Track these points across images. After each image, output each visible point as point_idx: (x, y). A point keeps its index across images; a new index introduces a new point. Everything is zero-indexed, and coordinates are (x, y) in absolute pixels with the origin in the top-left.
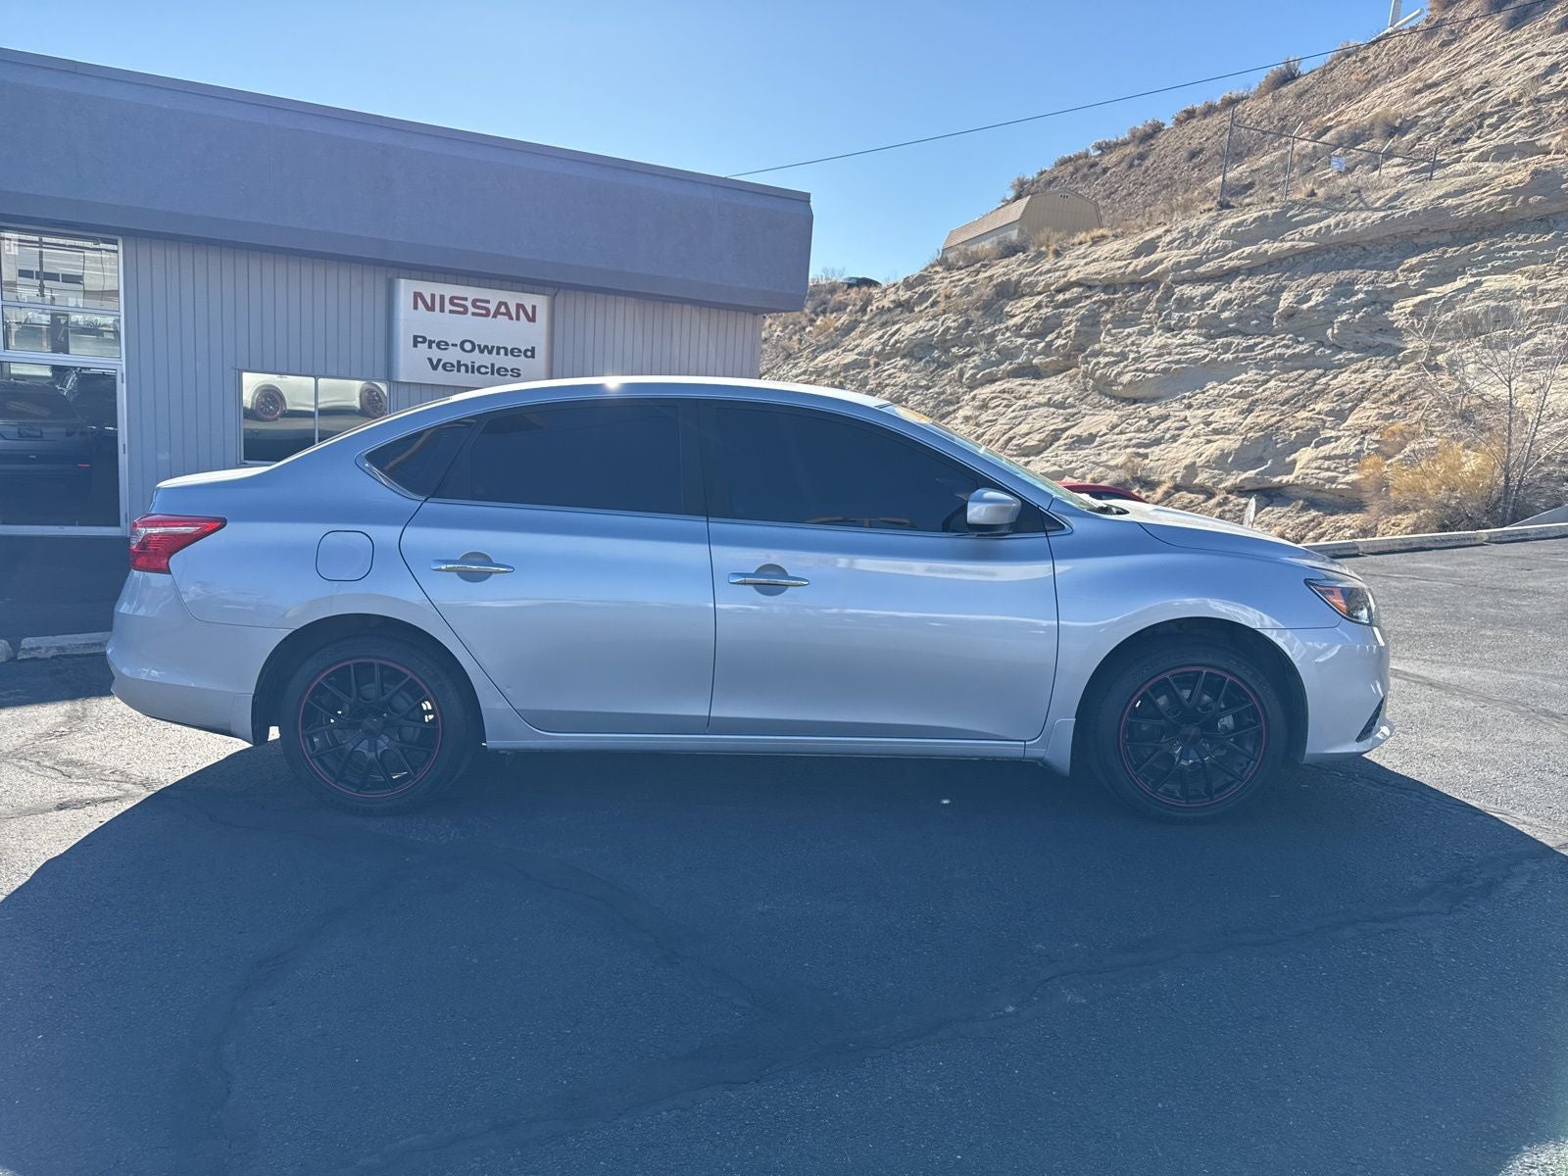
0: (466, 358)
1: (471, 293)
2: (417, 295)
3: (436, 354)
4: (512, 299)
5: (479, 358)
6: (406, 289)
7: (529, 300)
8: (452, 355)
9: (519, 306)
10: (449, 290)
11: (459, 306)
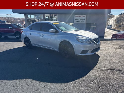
0: (79, 21)
1: (80, 15)
2: (76, 16)
3: (77, 20)
4: (83, 15)
5: (80, 21)
6: (75, 15)
7: (85, 15)
8: (78, 20)
9: (84, 16)
10: (78, 15)
11: (79, 17)
